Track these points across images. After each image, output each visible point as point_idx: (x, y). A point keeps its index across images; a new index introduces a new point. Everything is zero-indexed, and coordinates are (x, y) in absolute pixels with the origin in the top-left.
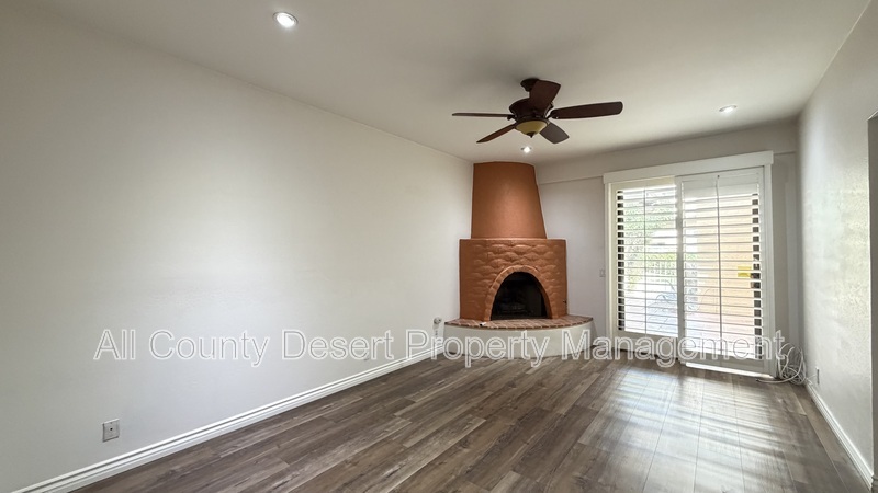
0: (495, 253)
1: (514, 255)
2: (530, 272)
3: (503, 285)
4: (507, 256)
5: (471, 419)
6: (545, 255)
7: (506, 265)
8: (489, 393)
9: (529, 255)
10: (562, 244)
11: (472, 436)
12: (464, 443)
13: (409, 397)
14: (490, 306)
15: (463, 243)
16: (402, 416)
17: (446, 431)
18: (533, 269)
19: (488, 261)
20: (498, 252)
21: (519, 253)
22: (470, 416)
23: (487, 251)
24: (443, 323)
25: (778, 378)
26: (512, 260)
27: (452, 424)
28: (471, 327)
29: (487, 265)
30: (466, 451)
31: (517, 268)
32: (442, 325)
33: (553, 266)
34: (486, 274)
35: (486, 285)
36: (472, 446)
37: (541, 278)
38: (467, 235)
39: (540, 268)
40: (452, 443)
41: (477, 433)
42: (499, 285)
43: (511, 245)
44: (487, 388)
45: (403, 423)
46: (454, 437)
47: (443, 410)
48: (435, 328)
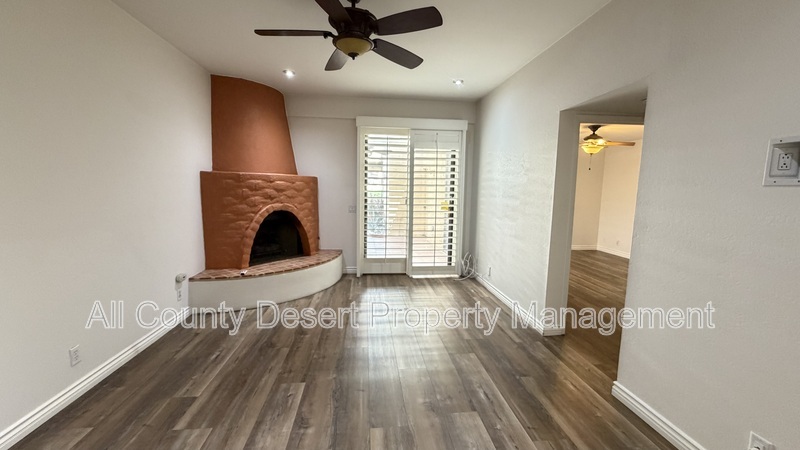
0: (252, 190)
1: (274, 193)
2: (289, 210)
3: (263, 226)
4: (267, 193)
5: (287, 390)
6: (304, 193)
7: (265, 204)
8: (286, 350)
9: (288, 193)
10: (314, 180)
11: (304, 409)
12: (301, 423)
13: (180, 394)
14: (248, 251)
15: (204, 176)
16: (191, 426)
17: (268, 418)
18: (292, 207)
19: (244, 198)
20: (255, 189)
21: (279, 190)
22: (284, 386)
23: (241, 187)
24: (187, 279)
25: (462, 276)
26: (271, 198)
27: (269, 405)
28: (230, 278)
29: (241, 203)
30: (310, 431)
31: (277, 206)
32: (185, 283)
33: (310, 204)
34: (240, 215)
35: (241, 227)
36: (312, 421)
37: (300, 215)
38: (208, 167)
39: (299, 206)
40: (287, 428)
41: (306, 403)
42: (258, 226)
43: (269, 180)
44: (279, 345)
45: (200, 436)
46: (284, 420)
47: (244, 392)
48: (177, 288)
